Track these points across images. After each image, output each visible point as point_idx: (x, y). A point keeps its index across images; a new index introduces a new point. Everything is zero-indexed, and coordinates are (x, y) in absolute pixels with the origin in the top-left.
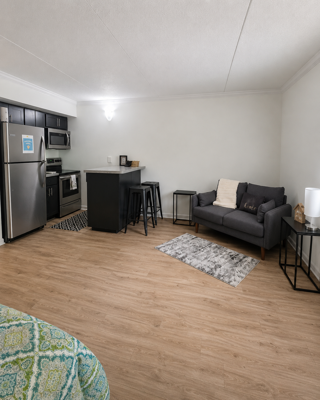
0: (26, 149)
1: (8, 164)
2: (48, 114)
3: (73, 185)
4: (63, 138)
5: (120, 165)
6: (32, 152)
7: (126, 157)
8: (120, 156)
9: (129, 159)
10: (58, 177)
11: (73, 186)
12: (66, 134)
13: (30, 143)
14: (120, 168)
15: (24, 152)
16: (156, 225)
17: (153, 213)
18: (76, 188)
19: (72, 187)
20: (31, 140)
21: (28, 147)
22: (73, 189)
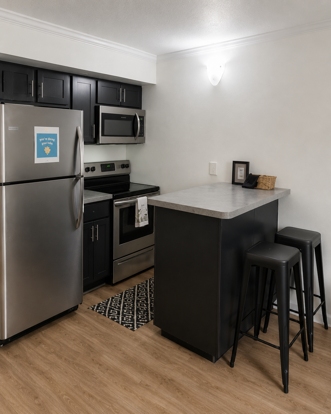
0: (42, 154)
1: (4, 185)
2: (103, 80)
3: (140, 218)
4: (129, 123)
5: (234, 182)
6: (56, 160)
7: (247, 164)
8: (235, 163)
9: (253, 171)
10: (111, 201)
11: (140, 220)
12: (135, 116)
13: (52, 141)
14: (233, 189)
15: (38, 160)
16: (311, 350)
17: (306, 315)
18: (146, 223)
19: (138, 221)
20: (54, 136)
21: (47, 150)
22: (141, 226)
